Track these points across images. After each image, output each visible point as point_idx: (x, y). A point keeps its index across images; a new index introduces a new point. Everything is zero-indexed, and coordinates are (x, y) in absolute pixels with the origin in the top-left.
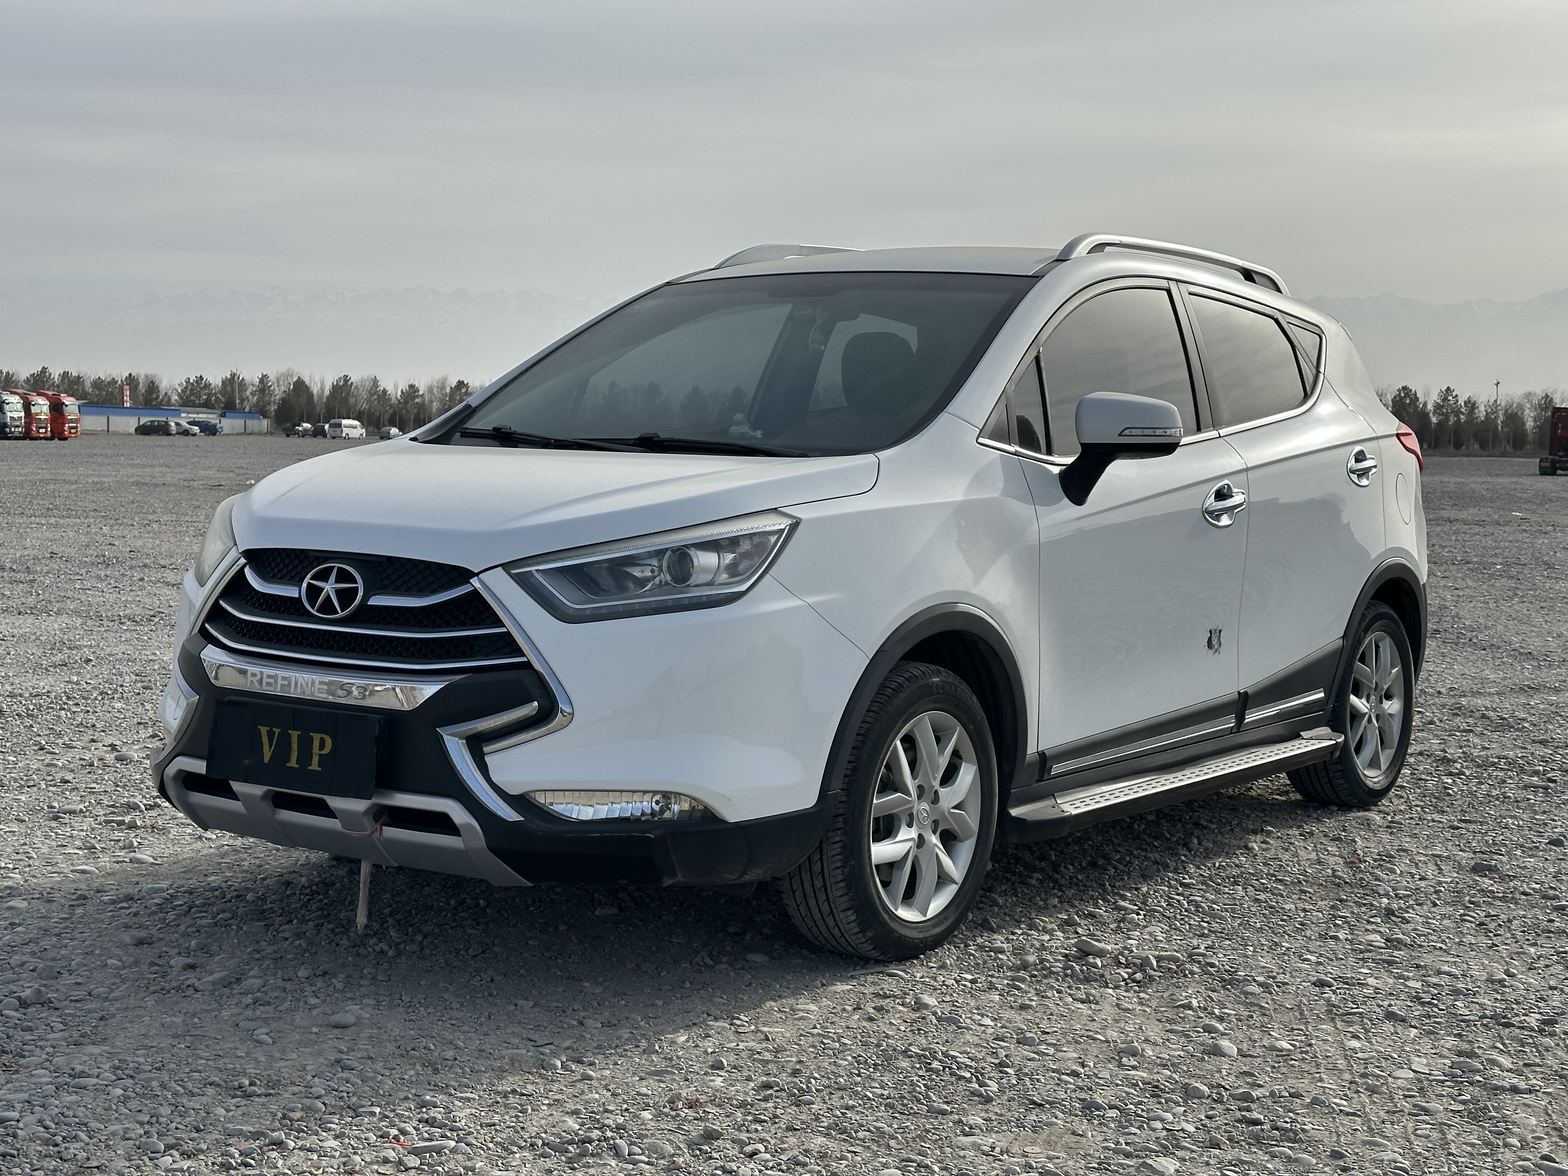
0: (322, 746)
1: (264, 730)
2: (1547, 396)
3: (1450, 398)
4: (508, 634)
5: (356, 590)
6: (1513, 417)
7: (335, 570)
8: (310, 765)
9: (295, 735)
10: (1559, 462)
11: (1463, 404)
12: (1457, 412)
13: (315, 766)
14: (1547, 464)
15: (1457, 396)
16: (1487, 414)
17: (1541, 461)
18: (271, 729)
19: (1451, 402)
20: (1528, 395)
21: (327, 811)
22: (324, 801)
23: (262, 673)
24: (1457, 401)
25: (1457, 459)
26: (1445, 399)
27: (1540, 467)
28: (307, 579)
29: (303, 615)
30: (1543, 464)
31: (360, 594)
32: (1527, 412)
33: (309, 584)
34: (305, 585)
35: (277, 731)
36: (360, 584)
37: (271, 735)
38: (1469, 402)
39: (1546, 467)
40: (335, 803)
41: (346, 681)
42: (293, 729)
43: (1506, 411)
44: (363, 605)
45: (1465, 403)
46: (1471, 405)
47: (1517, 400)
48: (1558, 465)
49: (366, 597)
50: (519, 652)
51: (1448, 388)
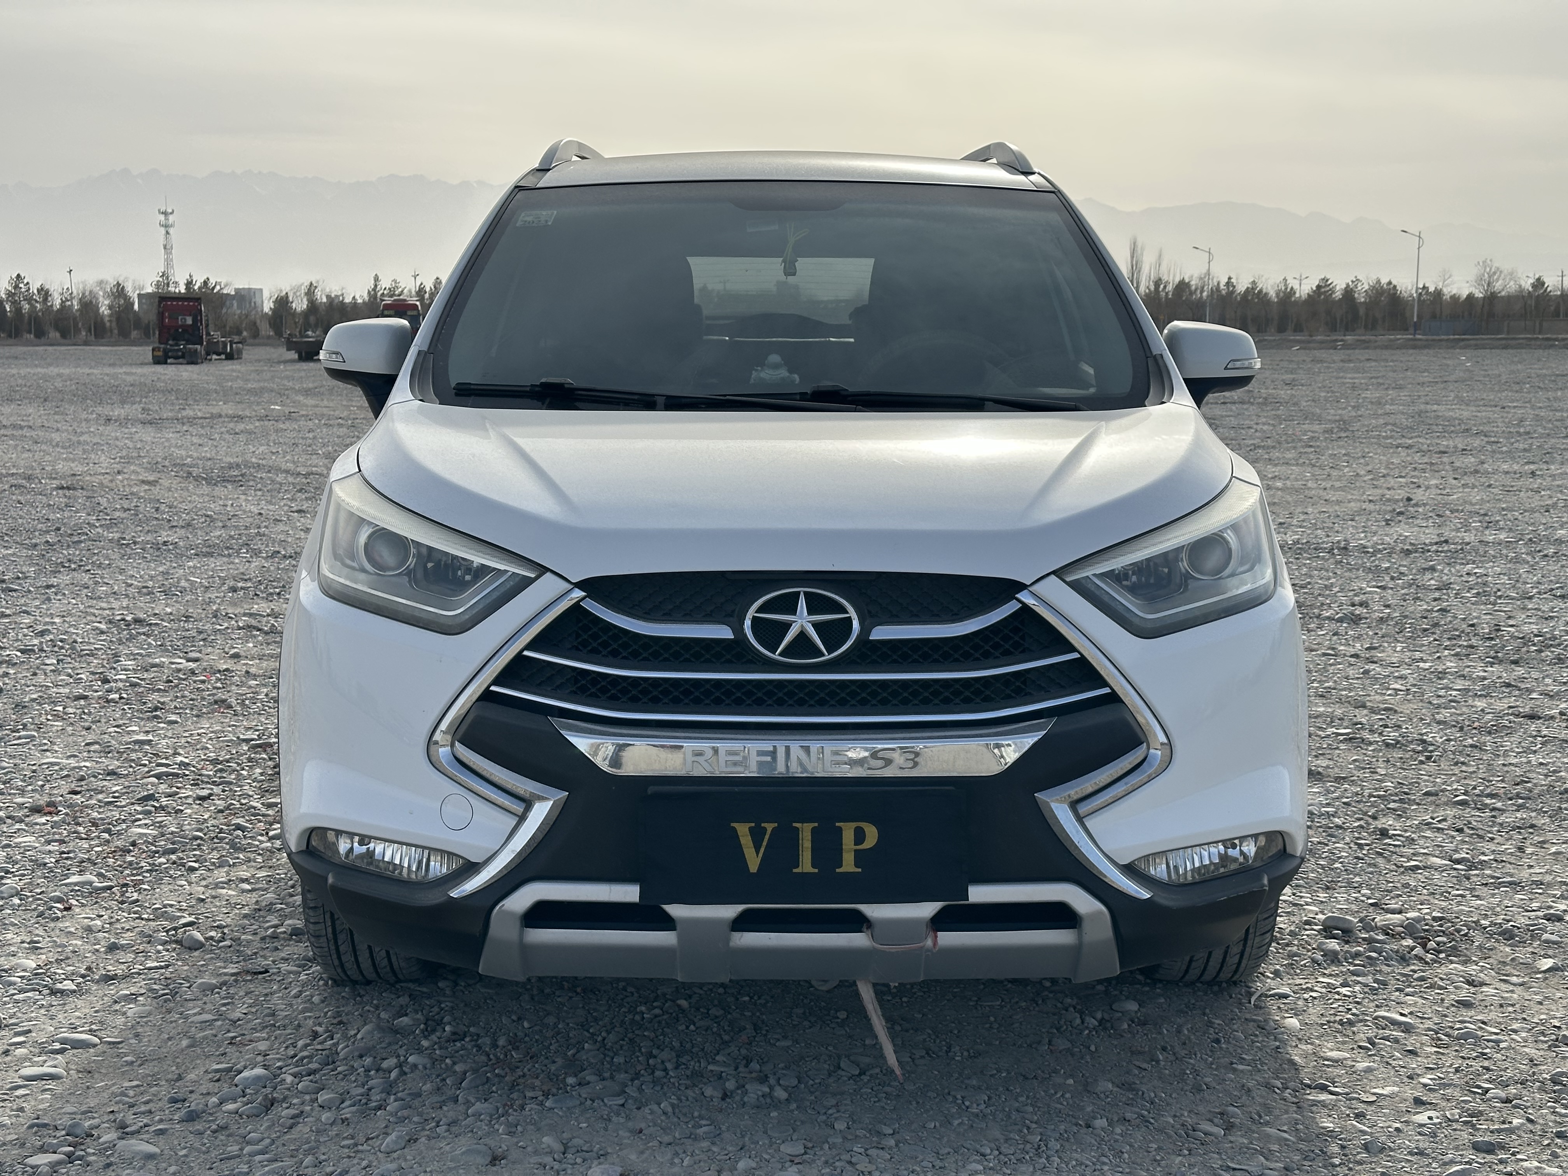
0: (860, 836)
1: (743, 830)
2: (118, 284)
3: (21, 285)
4: (1083, 661)
5: (849, 620)
6: (88, 305)
7: (802, 596)
8: (841, 866)
9: (806, 830)
10: (171, 351)
11: (35, 292)
12: (30, 299)
13: (848, 864)
14: (160, 354)
15: (28, 283)
16: (63, 302)
17: (153, 350)
18: (758, 826)
19: (23, 290)
20: (101, 283)
21: (858, 923)
22: (858, 913)
23: (716, 751)
24: (29, 289)
25: (42, 348)
26: (16, 287)
27: (153, 357)
28: (751, 613)
29: (750, 662)
30: (156, 353)
31: (856, 624)
32: (101, 299)
33: (755, 620)
34: (748, 623)
35: (769, 827)
36: (852, 613)
37: (757, 835)
38: (42, 289)
39: (158, 356)
40: (874, 911)
41: (880, 746)
42: (802, 822)
43: (80, 299)
44: (863, 641)
45: (38, 290)
46: (44, 293)
47: (88, 288)
48: (170, 354)
49: (865, 630)
50: (1102, 682)
51: (18, 276)
